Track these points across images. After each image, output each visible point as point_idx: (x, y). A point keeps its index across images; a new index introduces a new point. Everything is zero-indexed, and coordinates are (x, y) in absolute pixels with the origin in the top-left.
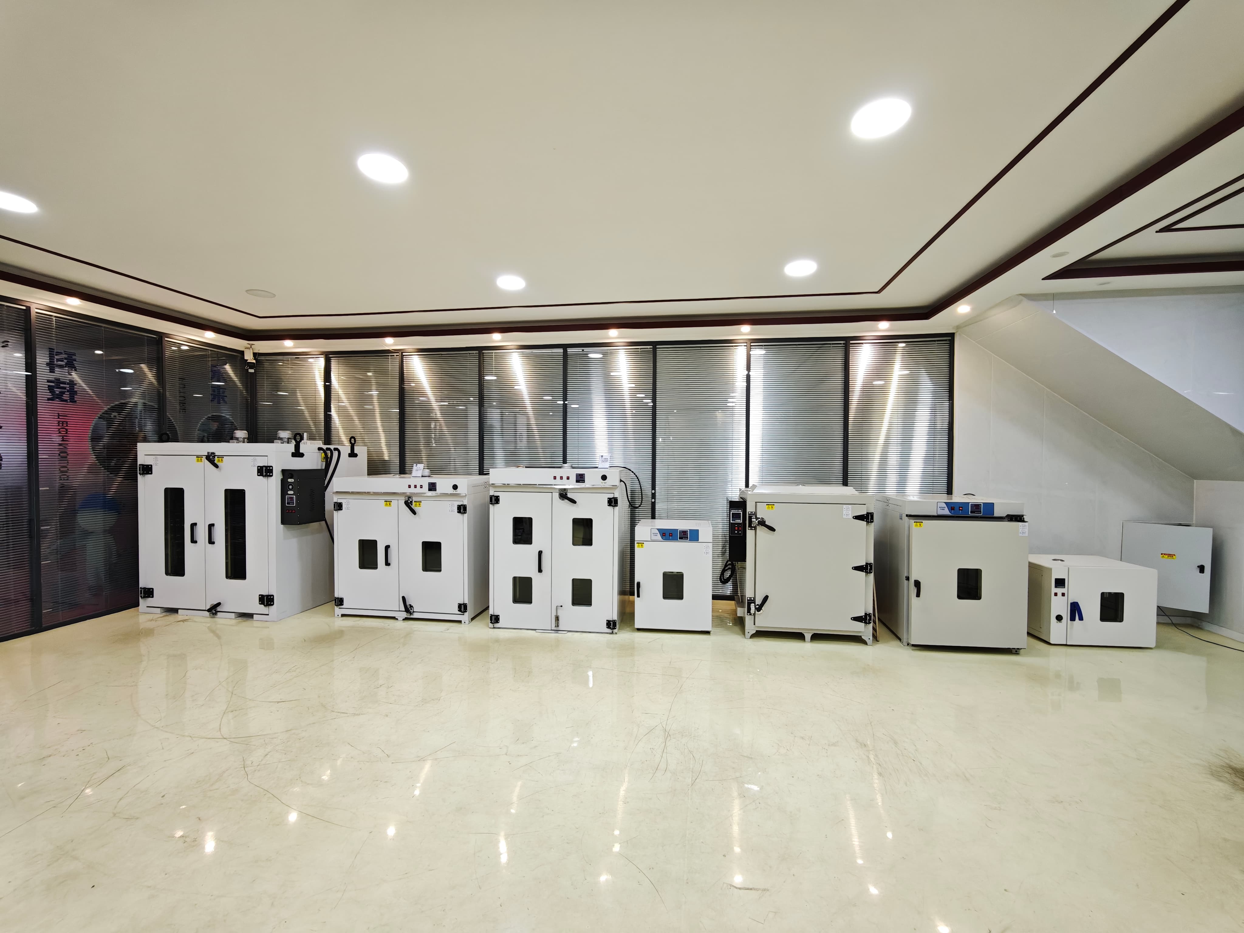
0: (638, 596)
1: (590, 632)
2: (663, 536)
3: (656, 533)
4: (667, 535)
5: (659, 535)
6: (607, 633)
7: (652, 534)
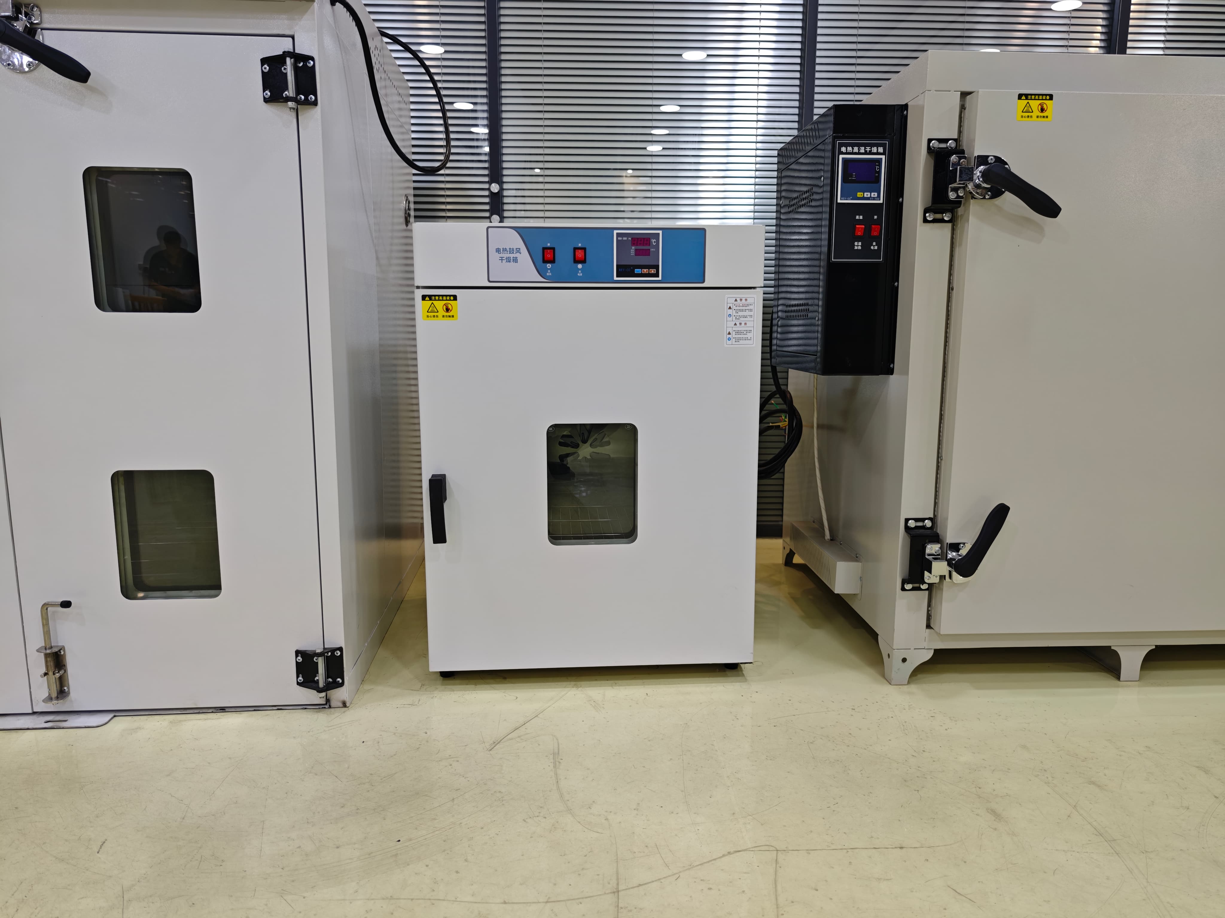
0: (440, 537)
1: (223, 709)
2: (545, 261)
3: (511, 251)
4: (564, 255)
5: (524, 257)
6: (304, 707)
7: (494, 256)
